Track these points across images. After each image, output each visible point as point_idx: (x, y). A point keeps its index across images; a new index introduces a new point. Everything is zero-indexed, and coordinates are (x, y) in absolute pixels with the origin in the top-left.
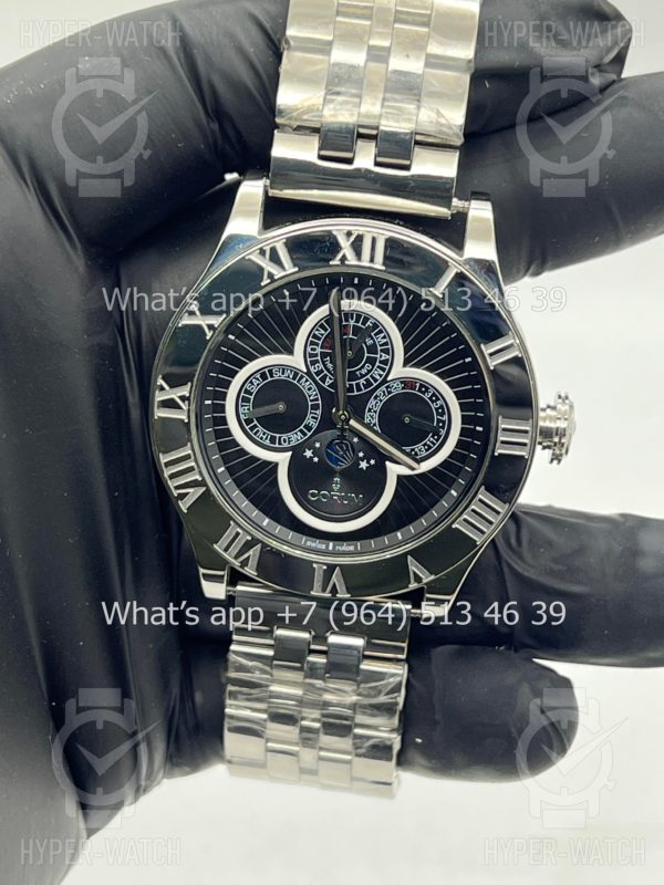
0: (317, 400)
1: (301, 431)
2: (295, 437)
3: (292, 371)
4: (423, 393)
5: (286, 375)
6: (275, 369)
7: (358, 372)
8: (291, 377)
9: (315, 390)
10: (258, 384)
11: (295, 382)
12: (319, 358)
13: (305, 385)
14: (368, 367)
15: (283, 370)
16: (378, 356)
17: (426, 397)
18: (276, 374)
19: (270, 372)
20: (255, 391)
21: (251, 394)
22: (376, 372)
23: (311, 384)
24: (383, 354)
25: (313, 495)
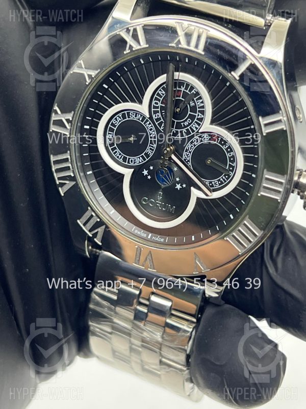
0: (155, 137)
2: (139, 160)
3: (141, 116)
4: (223, 145)
5: (137, 117)
6: (131, 112)
7: (182, 124)
8: (141, 119)
9: (154, 131)
10: (120, 121)
11: (143, 123)
12: (159, 110)
13: (148, 126)
14: (189, 121)
15: (136, 114)
16: (197, 115)
17: (224, 148)
18: (132, 116)
19: (128, 114)
20: (117, 125)
21: (115, 126)
22: (194, 126)
23: (152, 126)
24: (200, 114)
25: (145, 200)
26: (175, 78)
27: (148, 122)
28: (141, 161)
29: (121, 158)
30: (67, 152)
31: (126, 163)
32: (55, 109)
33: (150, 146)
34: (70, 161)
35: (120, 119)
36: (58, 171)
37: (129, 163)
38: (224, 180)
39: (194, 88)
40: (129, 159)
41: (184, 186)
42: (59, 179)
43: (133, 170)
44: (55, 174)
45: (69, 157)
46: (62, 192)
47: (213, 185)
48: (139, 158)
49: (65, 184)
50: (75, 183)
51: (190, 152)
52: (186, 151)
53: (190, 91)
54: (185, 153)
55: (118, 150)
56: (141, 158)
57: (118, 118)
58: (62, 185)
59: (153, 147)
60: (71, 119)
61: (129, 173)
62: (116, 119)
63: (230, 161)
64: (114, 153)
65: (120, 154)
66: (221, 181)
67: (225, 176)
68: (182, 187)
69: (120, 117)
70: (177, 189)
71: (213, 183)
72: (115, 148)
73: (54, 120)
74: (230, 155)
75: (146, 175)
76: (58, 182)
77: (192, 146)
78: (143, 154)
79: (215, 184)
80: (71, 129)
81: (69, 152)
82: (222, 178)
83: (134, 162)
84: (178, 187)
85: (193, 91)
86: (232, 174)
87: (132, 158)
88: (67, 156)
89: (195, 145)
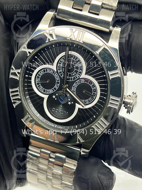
0: (59, 81)
1: (53, 89)
2: (51, 91)
3: (52, 71)
4: (90, 84)
5: (51, 72)
6: (48, 69)
7: (72, 74)
8: (52, 73)
9: (58, 78)
10: (42, 73)
11: (53, 74)
12: (61, 68)
13: (56, 76)
14: (75, 73)
15: (50, 70)
16: (79, 70)
17: (91, 85)
18: (48, 71)
19: (46, 70)
20: (41, 75)
21: (40, 76)
22: (77, 75)
23: (57, 76)
24: (80, 70)
25: (54, 110)
26: (69, 54)
27: (56, 74)
28: (52, 92)
29: (42, 90)
30: (17, 87)
31: (45, 93)
32: (12, 67)
33: (56, 85)
34: (19, 91)
35: (42, 72)
36: (13, 96)
37: (46, 92)
38: (91, 100)
39: (77, 58)
40: (46, 90)
41: (72, 103)
42: (13, 100)
43: (48, 95)
44: (11, 98)
45: (18, 90)
46: (14, 106)
47: (85, 102)
48: (51, 90)
49: (16, 102)
50: (21, 101)
51: (75, 87)
52: (74, 87)
53: (76, 60)
54: (73, 88)
55: (41, 87)
56: (52, 90)
57: (41, 72)
58: (15, 103)
59: (58, 85)
60: (20, 72)
61: (47, 97)
62: (40, 72)
63: (94, 91)
64: (39, 88)
65: (42, 88)
66: (90, 101)
67: (91, 98)
68: (71, 103)
69: (42, 71)
70: (69, 104)
71: (86, 101)
72: (40, 86)
73: (11, 73)
74: (94, 88)
75: (54, 98)
76: (13, 101)
77: (76, 85)
78: (53, 88)
79: (87, 102)
80: (20, 77)
81: (18, 87)
82: (90, 99)
83: (49, 92)
84: (70, 103)
85: (77, 60)
86: (94, 97)
87: (48, 90)
88: (17, 89)
89: (77, 84)
